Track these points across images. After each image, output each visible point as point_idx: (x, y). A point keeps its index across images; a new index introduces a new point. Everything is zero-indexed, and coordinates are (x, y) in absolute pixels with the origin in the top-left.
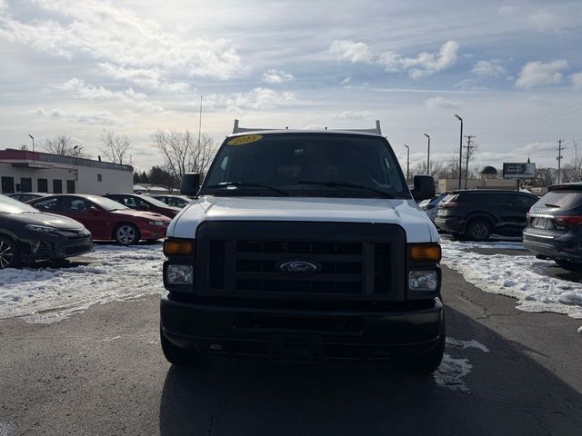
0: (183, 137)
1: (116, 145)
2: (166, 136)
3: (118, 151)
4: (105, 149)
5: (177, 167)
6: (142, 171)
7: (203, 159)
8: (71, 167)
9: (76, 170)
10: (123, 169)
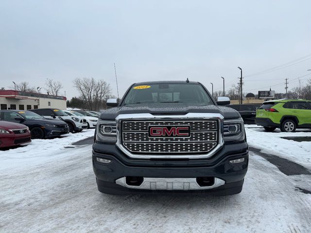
0: (90, 81)
1: (54, 86)
2: (81, 81)
3: (55, 89)
5: (87, 97)
7: (101, 93)
8: (36, 98)
9: (39, 100)
10: (61, 99)
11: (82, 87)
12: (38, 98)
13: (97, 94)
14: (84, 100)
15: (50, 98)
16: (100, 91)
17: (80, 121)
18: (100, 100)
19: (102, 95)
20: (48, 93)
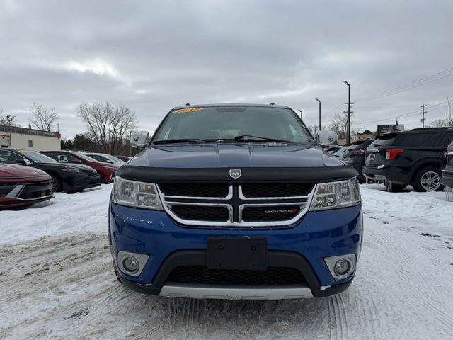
0: (103, 107)
1: (44, 116)
2: (88, 107)
3: (46, 121)
4: (34, 120)
5: (98, 134)
6: (67, 140)
7: (122, 127)
8: (4, 134)
9: (10, 137)
10: (52, 136)
11: (91, 117)
12: (8, 134)
13: (115, 129)
14: (93, 138)
15: (33, 134)
16: (120, 124)
18: (121, 139)
19: (123, 130)
20: (30, 125)
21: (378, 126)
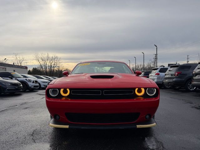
0: (46, 55)
3: (20, 61)
5: (44, 67)
8: (3, 67)
9: (6, 68)
10: (24, 68)
11: (40, 60)
12: (5, 67)
13: (51, 65)
14: (41, 69)
15: (15, 67)
16: (53, 63)
17: (32, 82)
18: (54, 70)
19: (55, 66)
20: (14, 63)
21: (168, 64)
